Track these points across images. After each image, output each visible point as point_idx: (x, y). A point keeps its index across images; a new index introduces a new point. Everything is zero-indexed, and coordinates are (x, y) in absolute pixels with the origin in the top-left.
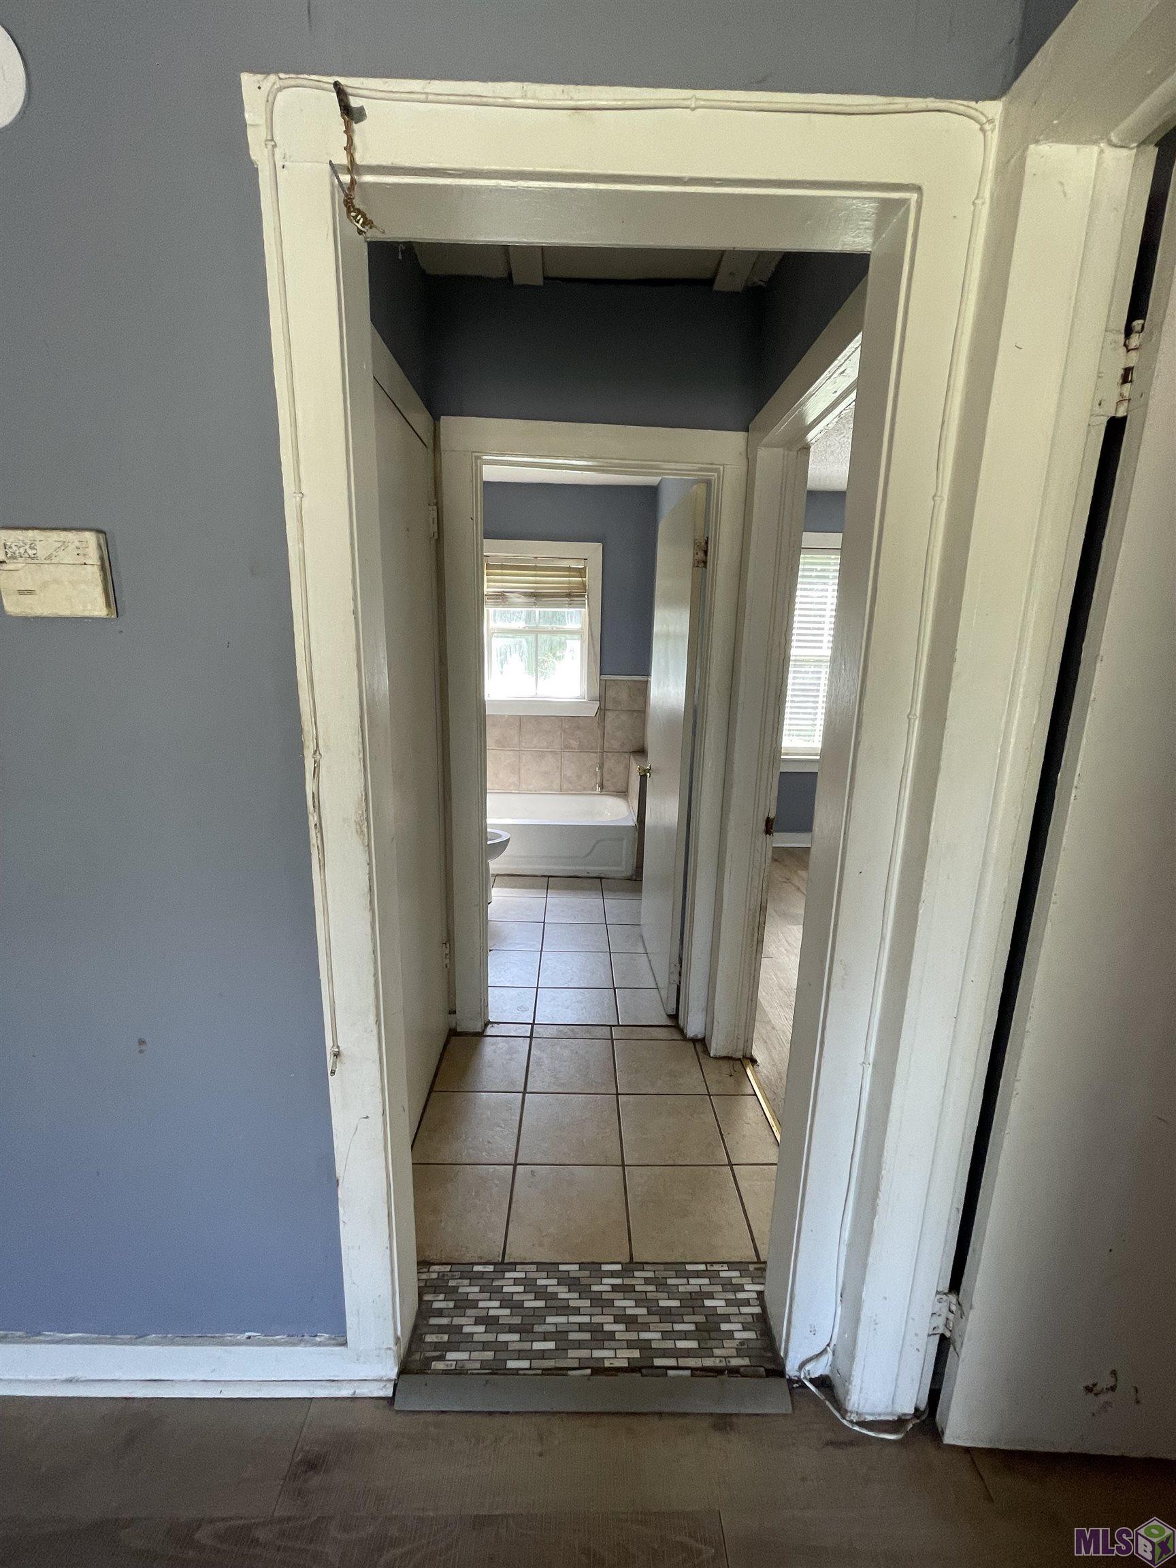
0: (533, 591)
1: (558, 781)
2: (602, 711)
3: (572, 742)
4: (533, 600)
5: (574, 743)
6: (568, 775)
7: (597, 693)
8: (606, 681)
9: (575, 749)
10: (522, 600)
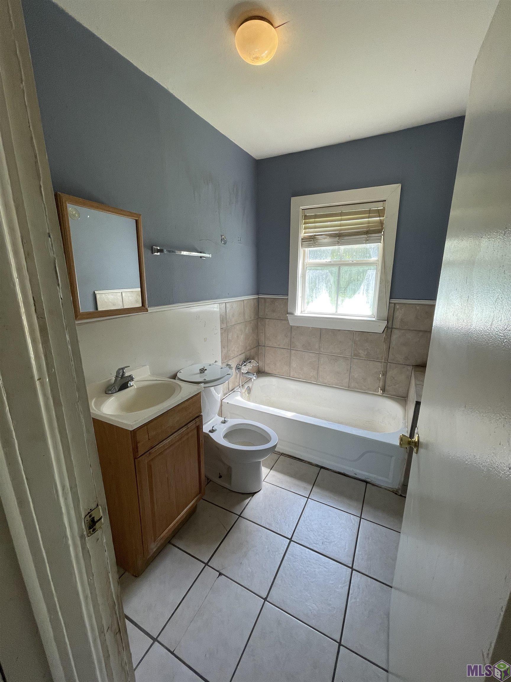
0: (337, 232)
1: (347, 380)
2: (389, 329)
3: (361, 351)
4: (337, 239)
5: (362, 353)
6: (355, 377)
7: (385, 314)
8: (395, 304)
9: (362, 357)
10: (328, 240)
